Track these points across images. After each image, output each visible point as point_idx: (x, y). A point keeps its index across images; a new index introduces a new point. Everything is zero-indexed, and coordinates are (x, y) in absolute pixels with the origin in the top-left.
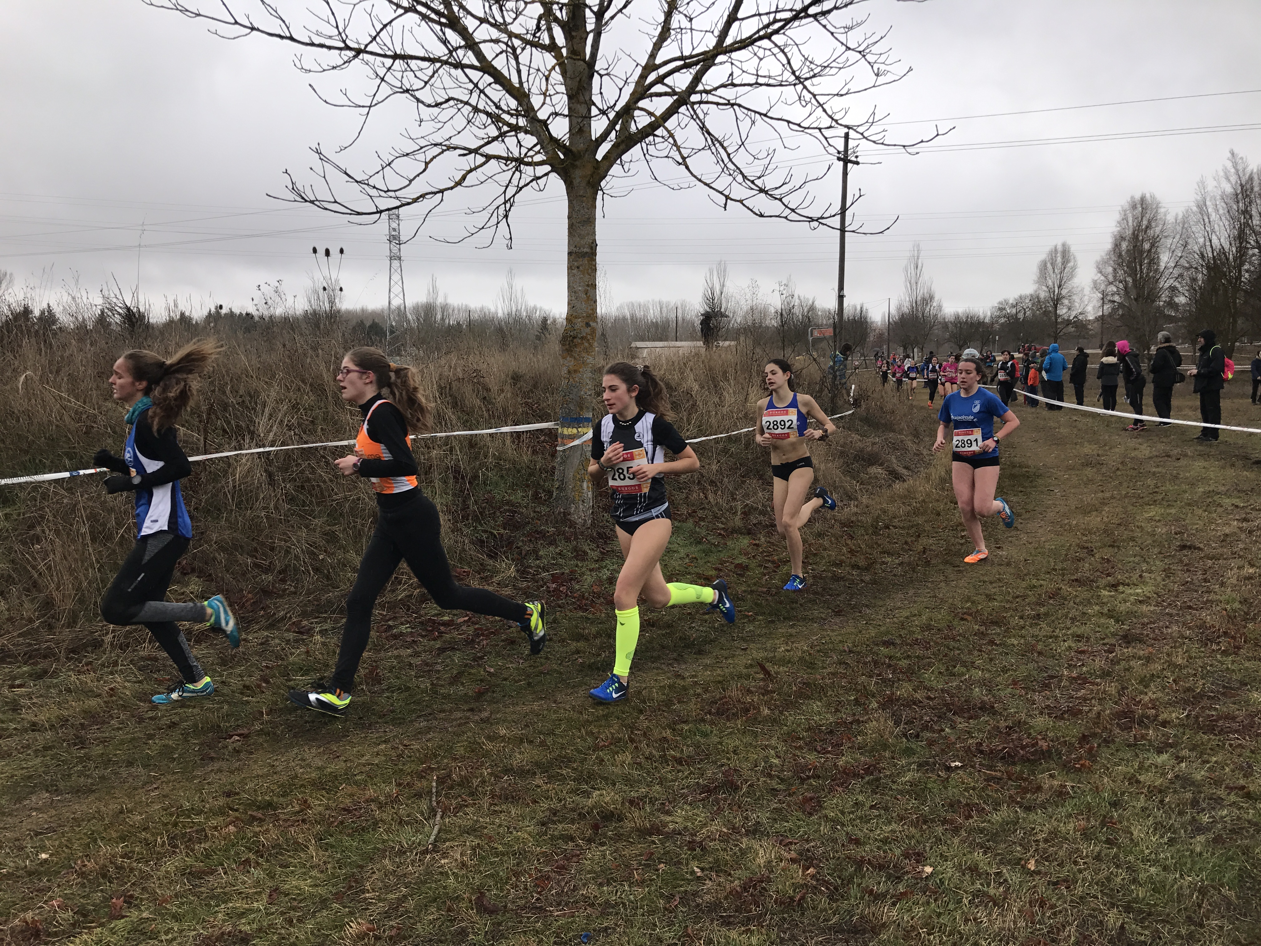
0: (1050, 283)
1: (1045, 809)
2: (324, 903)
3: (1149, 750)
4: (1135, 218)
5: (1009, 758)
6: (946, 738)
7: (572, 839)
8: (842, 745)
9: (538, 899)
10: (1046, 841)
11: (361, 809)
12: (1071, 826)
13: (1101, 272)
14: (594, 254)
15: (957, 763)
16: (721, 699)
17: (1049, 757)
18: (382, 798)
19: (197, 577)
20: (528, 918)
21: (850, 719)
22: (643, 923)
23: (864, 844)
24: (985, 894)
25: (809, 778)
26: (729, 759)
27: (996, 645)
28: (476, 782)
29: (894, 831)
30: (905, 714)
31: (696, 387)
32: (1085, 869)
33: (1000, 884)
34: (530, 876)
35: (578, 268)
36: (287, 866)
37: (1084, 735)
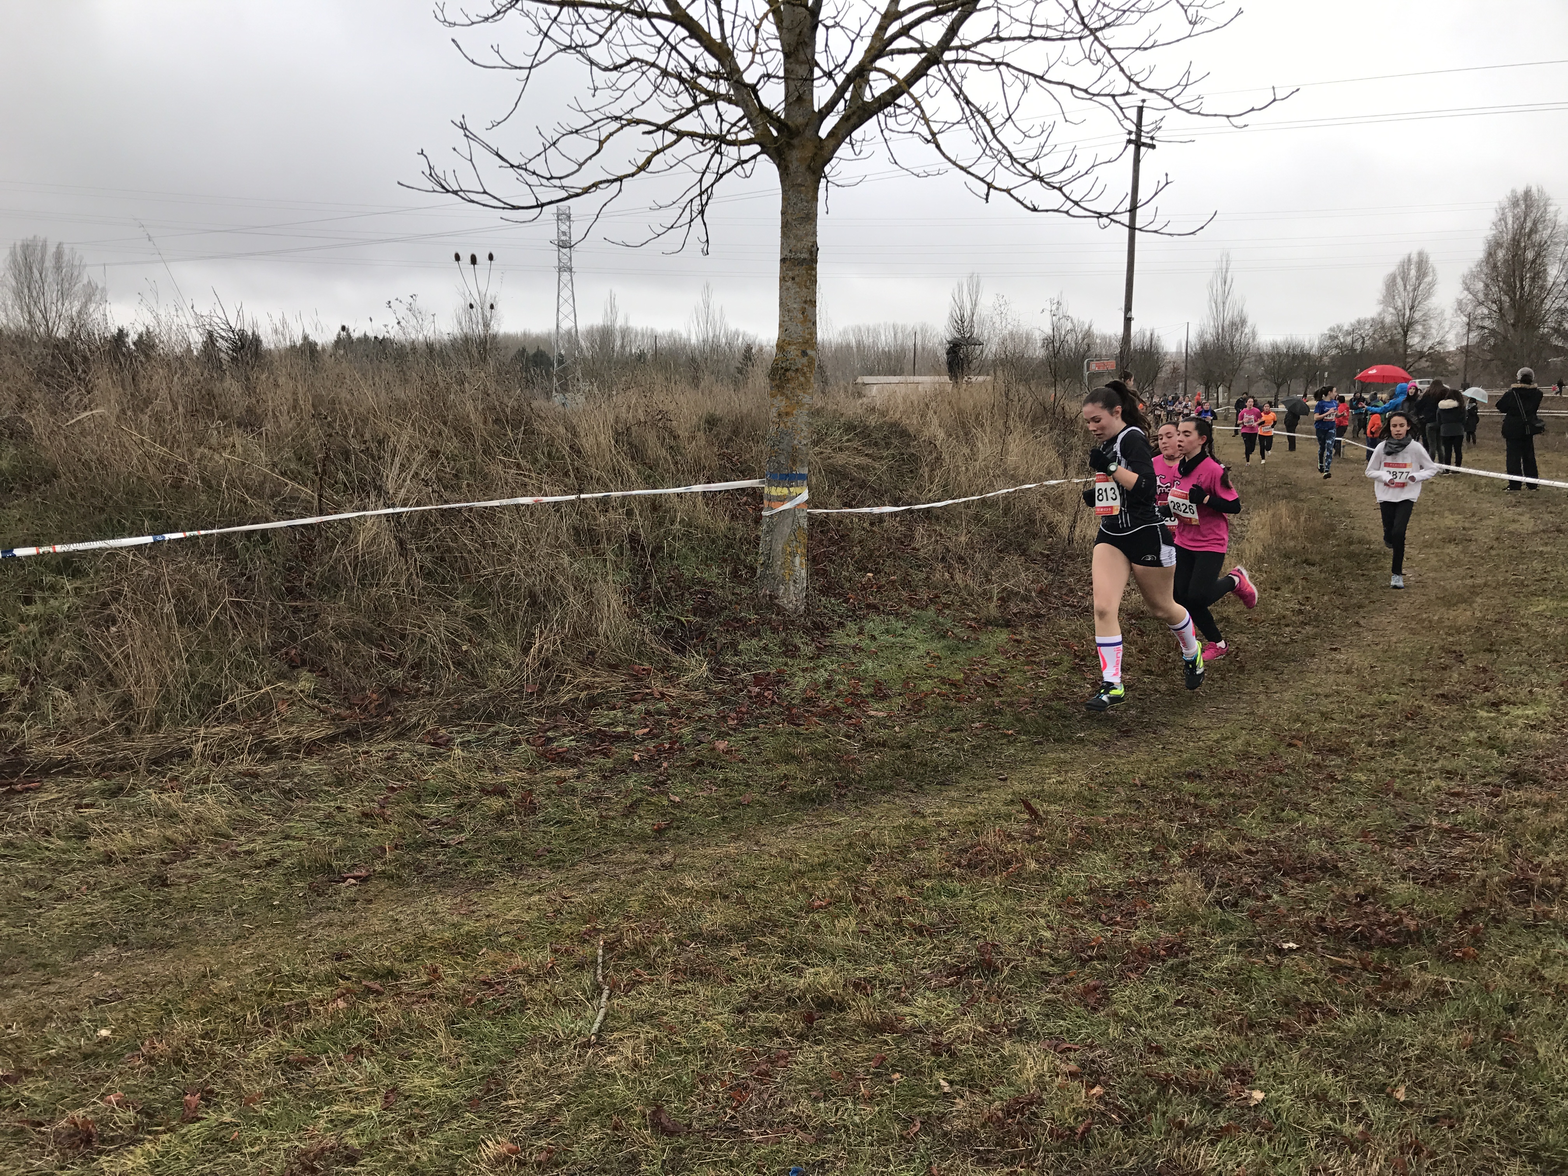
0: (1399, 304)
1: (1417, 1013)
2: (455, 1111)
3: (1554, 934)
4: (1516, 217)
5: (1362, 941)
6: (1274, 908)
7: (778, 1033)
8: (1135, 914)
9: (732, 1117)
10: (1419, 1059)
11: (505, 982)
12: (1453, 1040)
13: (1468, 289)
14: (814, 261)
15: (1291, 945)
16: (973, 846)
17: (1418, 941)
18: (533, 970)
19: (309, 671)
20: (719, 1143)
21: (1145, 879)
22: (872, 1156)
23: (1169, 1054)
24: (1338, 1133)
25: (1091, 958)
26: (984, 929)
27: (1336, 780)
28: (654, 950)
29: (1207, 1038)
30: (1219, 874)
31: (941, 434)
32: (1475, 1102)
33: (1359, 1120)
34: (723, 1083)
35: (793, 279)
36: (409, 1058)
37: (1465, 911)
